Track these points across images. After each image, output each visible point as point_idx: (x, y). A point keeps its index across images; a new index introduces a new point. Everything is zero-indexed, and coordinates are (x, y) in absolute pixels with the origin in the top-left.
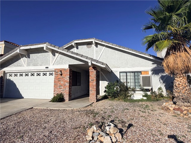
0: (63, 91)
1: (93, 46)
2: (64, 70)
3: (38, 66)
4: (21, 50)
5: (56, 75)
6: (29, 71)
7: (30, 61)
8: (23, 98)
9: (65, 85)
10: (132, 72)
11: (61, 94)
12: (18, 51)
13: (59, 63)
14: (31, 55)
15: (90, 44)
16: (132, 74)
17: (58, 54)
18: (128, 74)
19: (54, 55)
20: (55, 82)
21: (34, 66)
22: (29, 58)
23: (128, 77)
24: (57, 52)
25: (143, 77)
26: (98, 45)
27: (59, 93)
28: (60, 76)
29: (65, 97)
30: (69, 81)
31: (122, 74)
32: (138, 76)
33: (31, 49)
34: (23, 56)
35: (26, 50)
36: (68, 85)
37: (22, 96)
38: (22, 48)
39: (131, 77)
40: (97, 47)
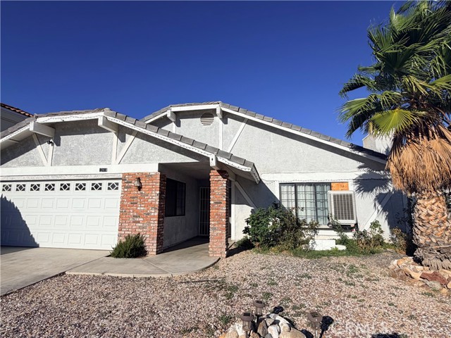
0: (143, 228)
1: (217, 119)
2: (148, 175)
3: (81, 165)
4: (37, 126)
5: (126, 190)
6: (55, 178)
7: (59, 153)
8: (37, 246)
9: (148, 214)
10: (310, 184)
11: (137, 237)
12: (31, 127)
13: (134, 159)
14: (62, 138)
15: (209, 114)
16: (309, 189)
17: (132, 137)
18: (300, 189)
20: (122, 206)
21: (71, 165)
22: (58, 144)
23: (301, 197)
24: (131, 132)
25: (334, 196)
26: (229, 119)
27: (133, 234)
28: (136, 192)
29: (147, 243)
31: (284, 188)
32: (324, 193)
33: (64, 123)
34: (42, 139)
35: (52, 125)
36: (156, 214)
37: (36, 241)
38: (41, 120)
39: (306, 195)
40: (225, 122)
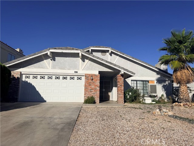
0: (94, 94)
2: (95, 75)
3: (66, 69)
5: (87, 80)
7: (55, 64)
8: (45, 101)
9: (96, 89)
11: (92, 97)
12: (49, 53)
13: (88, 69)
14: (56, 58)
15: (104, 51)
16: (141, 82)
17: (88, 60)
18: (138, 82)
19: (84, 61)
27: (90, 96)
28: (91, 81)
29: (96, 99)
30: (99, 85)
31: (133, 82)
32: (146, 84)
36: (99, 89)
37: (44, 99)
38: (52, 50)
39: (140, 85)
40: (111, 55)
